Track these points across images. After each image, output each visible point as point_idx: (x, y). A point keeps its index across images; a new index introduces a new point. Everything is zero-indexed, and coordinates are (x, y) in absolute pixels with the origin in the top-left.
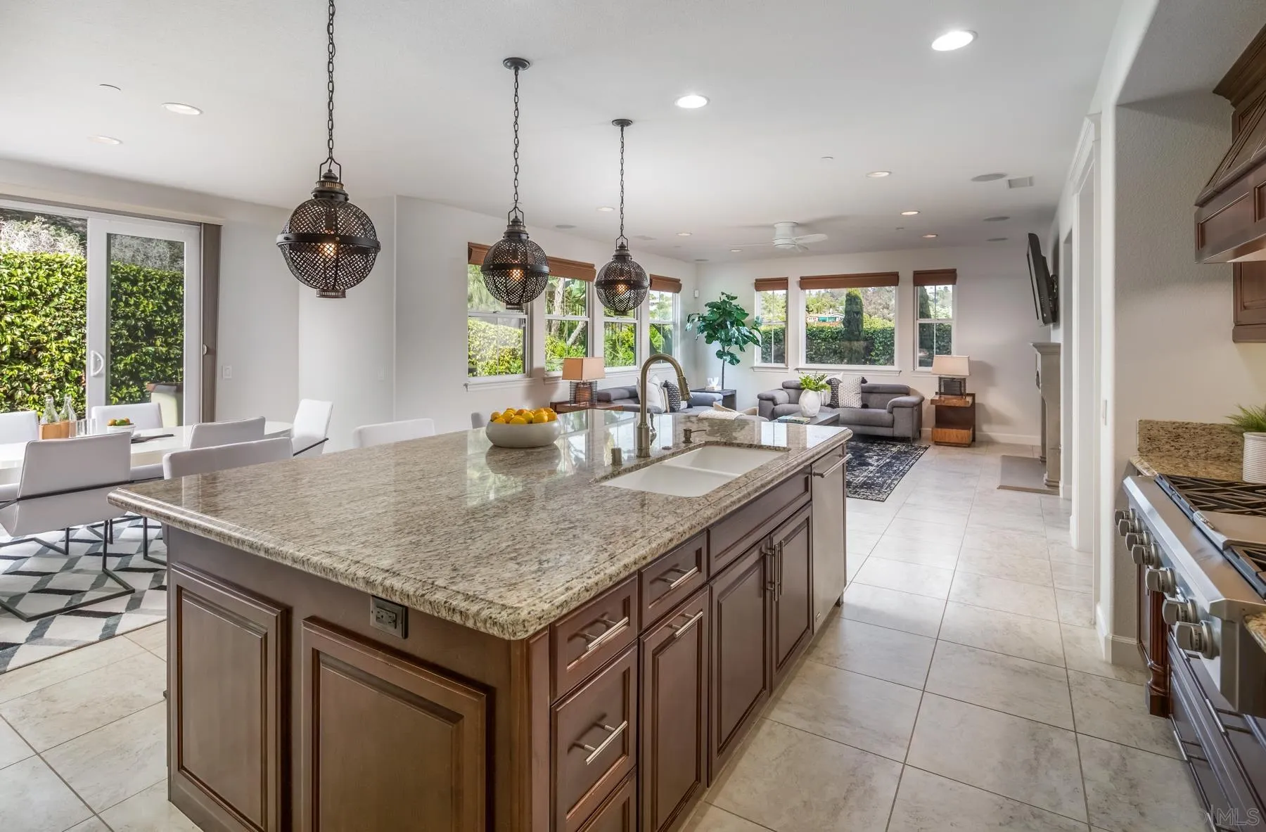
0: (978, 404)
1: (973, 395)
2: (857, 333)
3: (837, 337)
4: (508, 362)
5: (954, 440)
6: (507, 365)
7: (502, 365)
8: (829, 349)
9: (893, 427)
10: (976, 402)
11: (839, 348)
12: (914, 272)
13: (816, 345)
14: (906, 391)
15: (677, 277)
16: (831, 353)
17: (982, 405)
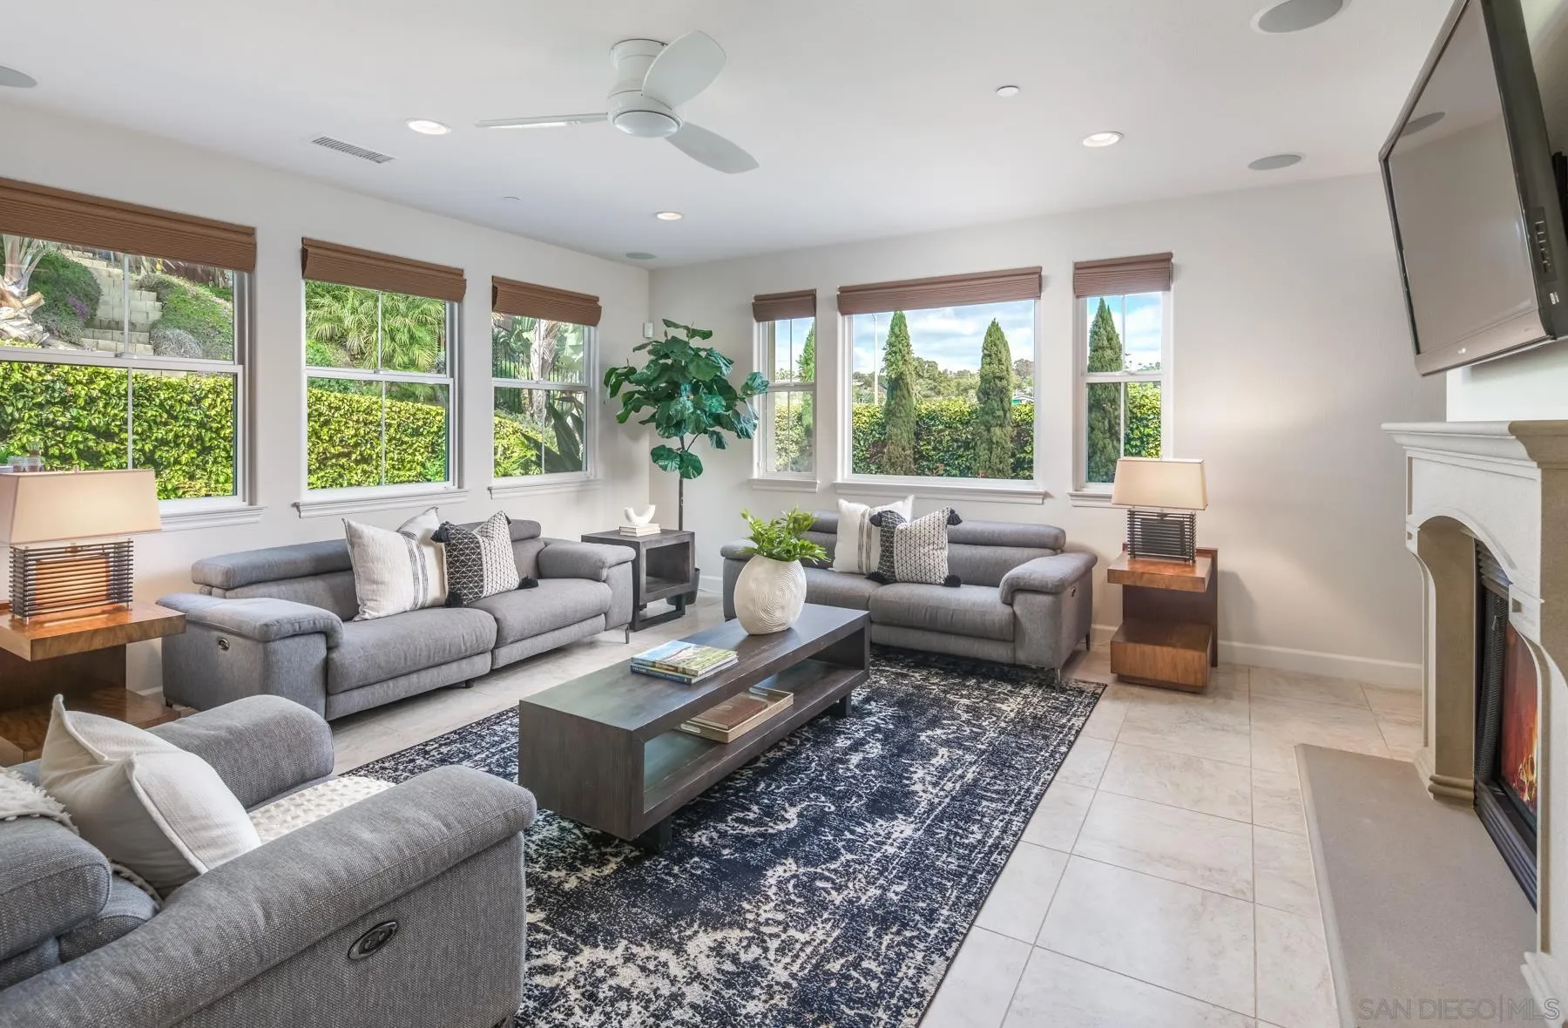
0: (1224, 574)
1: (1212, 554)
2: (1000, 413)
3: (969, 421)
4: (423, 465)
5: (1165, 674)
6: (419, 469)
7: (410, 470)
8: (957, 441)
9: (1013, 641)
10: (1220, 567)
11: (973, 439)
12: (1076, 264)
13: (935, 434)
14: (1054, 544)
15: (592, 293)
16: (959, 447)
17: (1233, 577)
